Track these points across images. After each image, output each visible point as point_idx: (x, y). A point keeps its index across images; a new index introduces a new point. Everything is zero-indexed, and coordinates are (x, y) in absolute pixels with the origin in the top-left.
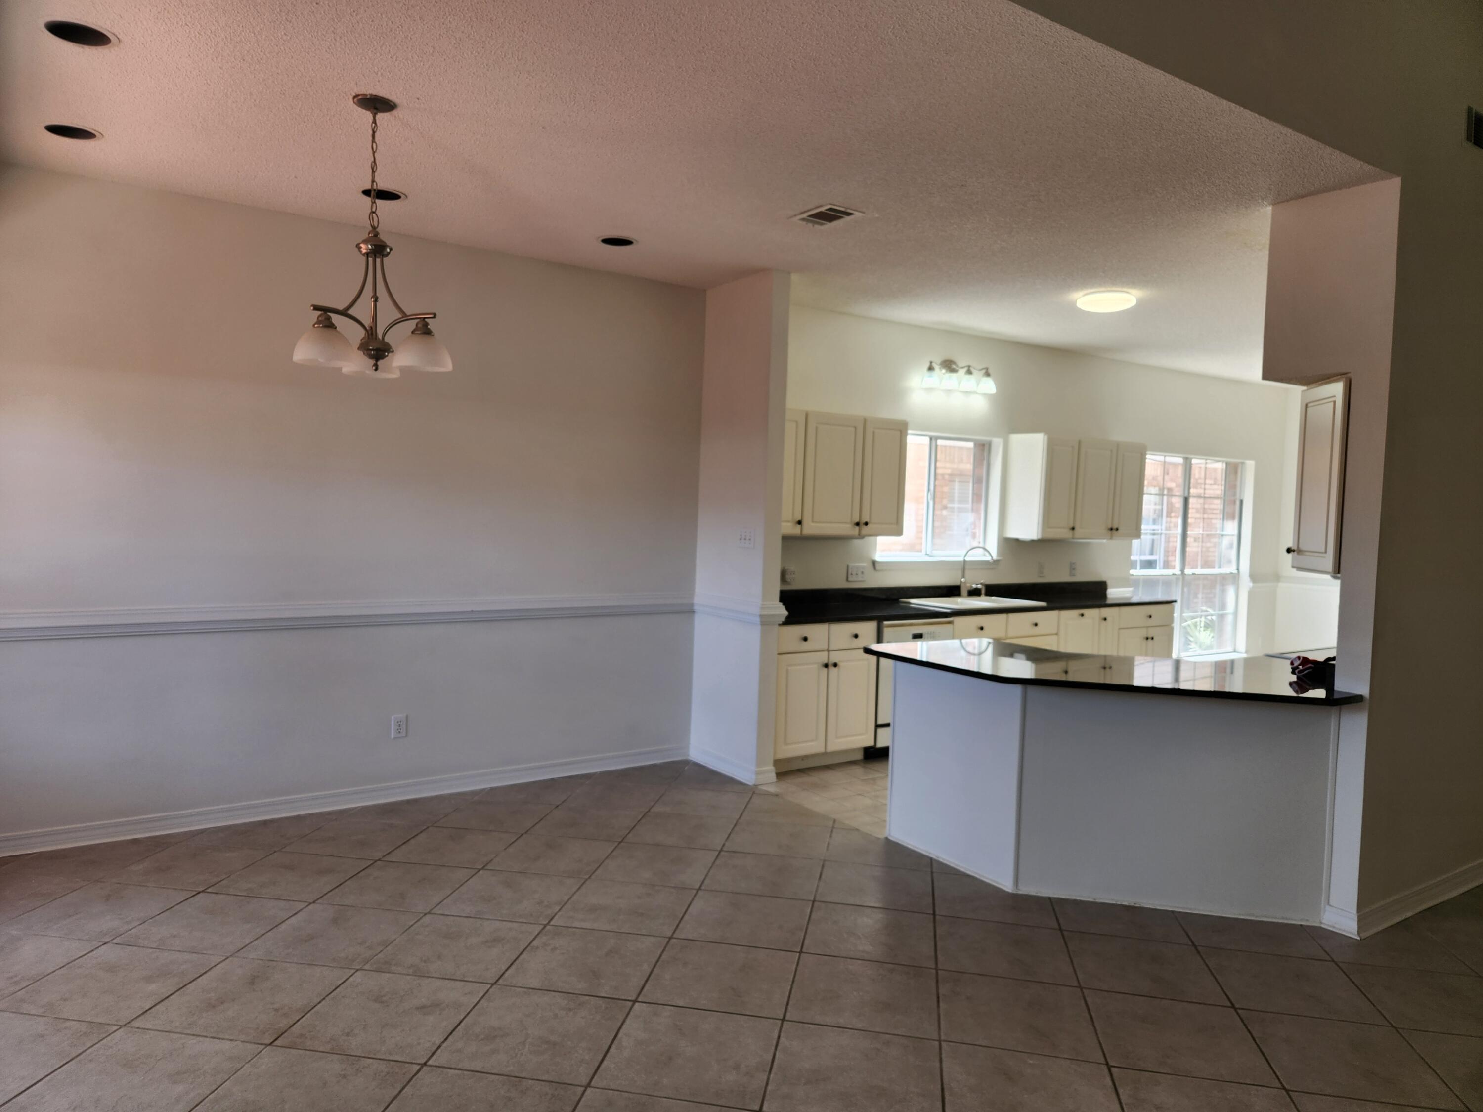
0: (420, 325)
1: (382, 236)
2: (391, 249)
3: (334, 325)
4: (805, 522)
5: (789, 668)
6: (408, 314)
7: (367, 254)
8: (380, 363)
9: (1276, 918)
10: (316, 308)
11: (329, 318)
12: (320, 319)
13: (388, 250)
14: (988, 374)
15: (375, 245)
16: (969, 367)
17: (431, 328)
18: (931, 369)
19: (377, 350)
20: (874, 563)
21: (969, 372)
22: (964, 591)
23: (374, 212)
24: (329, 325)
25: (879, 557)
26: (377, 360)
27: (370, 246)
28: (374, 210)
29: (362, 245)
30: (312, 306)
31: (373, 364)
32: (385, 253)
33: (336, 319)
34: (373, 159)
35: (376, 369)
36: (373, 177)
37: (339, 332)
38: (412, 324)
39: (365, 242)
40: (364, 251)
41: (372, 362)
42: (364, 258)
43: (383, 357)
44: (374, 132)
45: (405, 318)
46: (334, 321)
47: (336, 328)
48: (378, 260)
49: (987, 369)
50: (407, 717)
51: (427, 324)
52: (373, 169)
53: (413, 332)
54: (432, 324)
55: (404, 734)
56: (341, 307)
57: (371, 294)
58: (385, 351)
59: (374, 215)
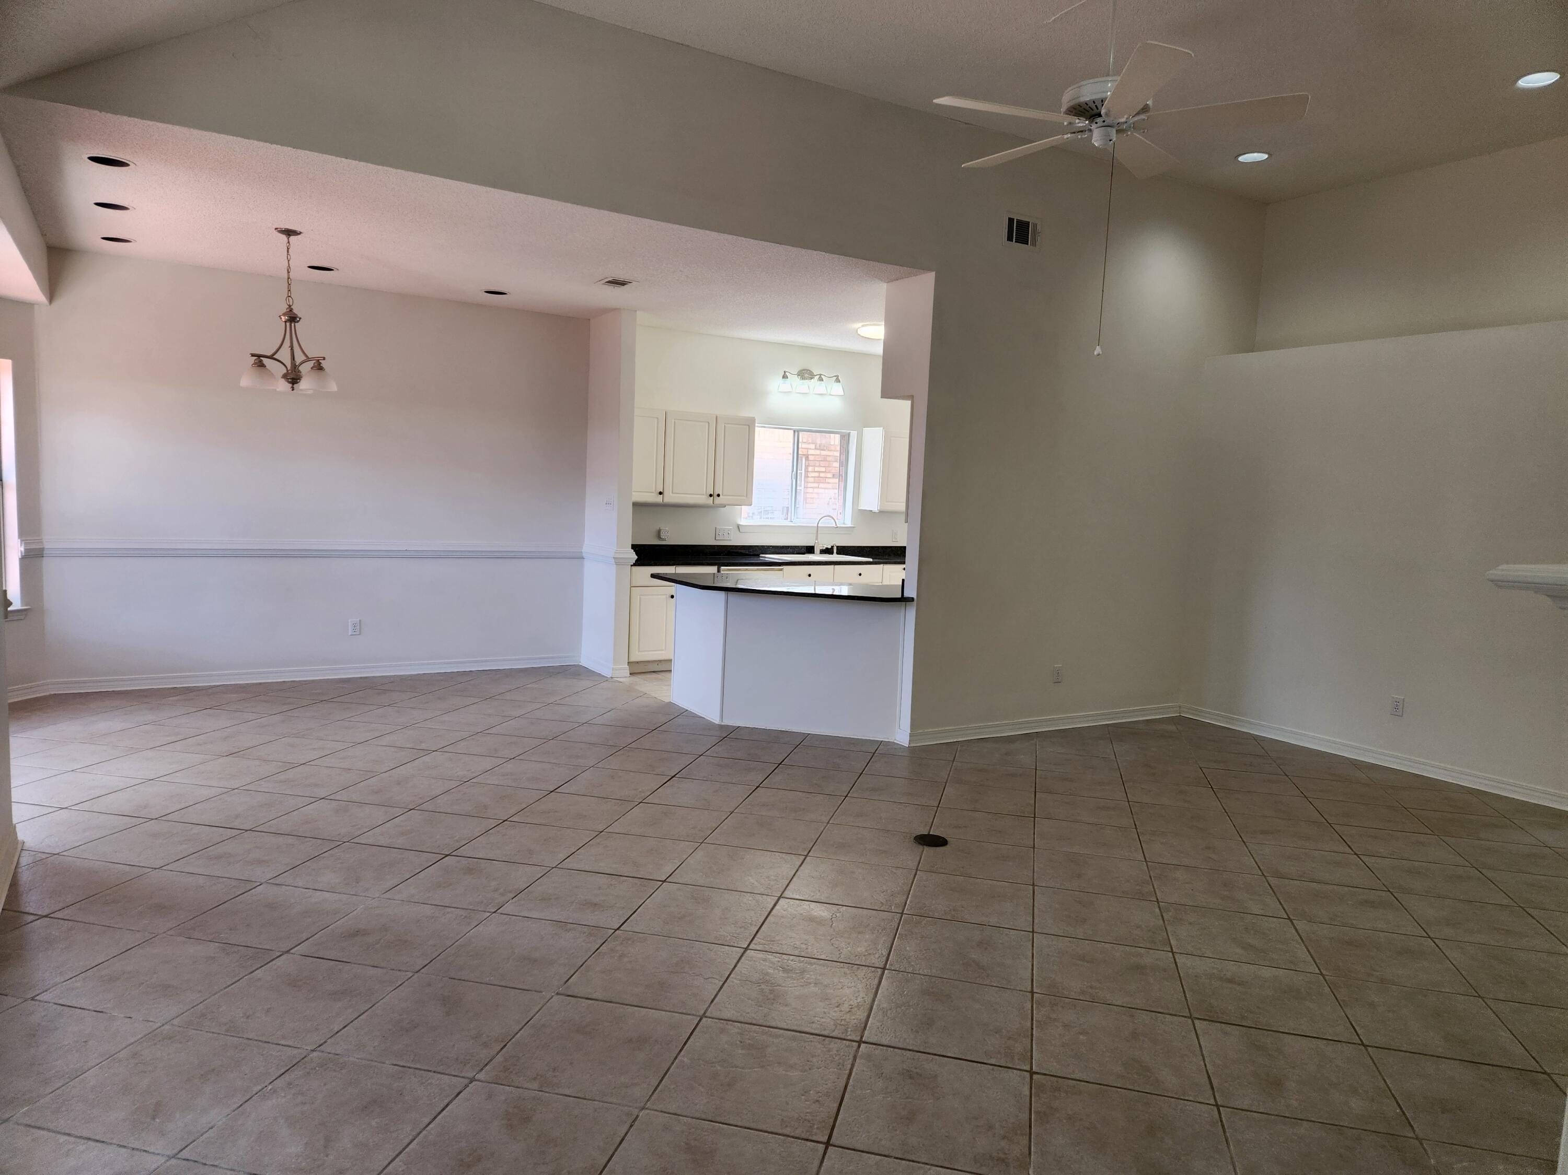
0: (316, 364)
1: (295, 311)
2: (300, 319)
3: (264, 365)
4: (665, 493)
5: (642, 597)
6: (310, 357)
7: (286, 322)
8: (295, 386)
9: (869, 737)
10: (253, 355)
11: (261, 361)
12: (256, 361)
13: (298, 319)
14: (838, 381)
15: (290, 317)
16: (821, 375)
17: (323, 366)
18: (785, 377)
19: (293, 379)
20: (738, 527)
21: (821, 379)
22: (817, 550)
23: (289, 296)
24: (260, 365)
25: (743, 522)
26: (293, 384)
27: (287, 318)
28: (289, 295)
29: (282, 317)
30: (251, 354)
31: (290, 387)
32: (296, 321)
33: (265, 361)
34: (288, 265)
35: (293, 390)
36: (289, 275)
37: (267, 369)
38: (311, 364)
39: (284, 315)
40: (284, 320)
41: (290, 385)
42: (284, 323)
43: (297, 383)
44: (288, 249)
45: (308, 359)
46: (264, 362)
47: (265, 366)
48: (293, 324)
49: (837, 376)
50: (360, 621)
51: (320, 363)
52: (288, 270)
53: (312, 368)
54: (324, 364)
55: (358, 633)
56: (269, 354)
57: (289, 345)
58: (297, 379)
59: (290, 298)
